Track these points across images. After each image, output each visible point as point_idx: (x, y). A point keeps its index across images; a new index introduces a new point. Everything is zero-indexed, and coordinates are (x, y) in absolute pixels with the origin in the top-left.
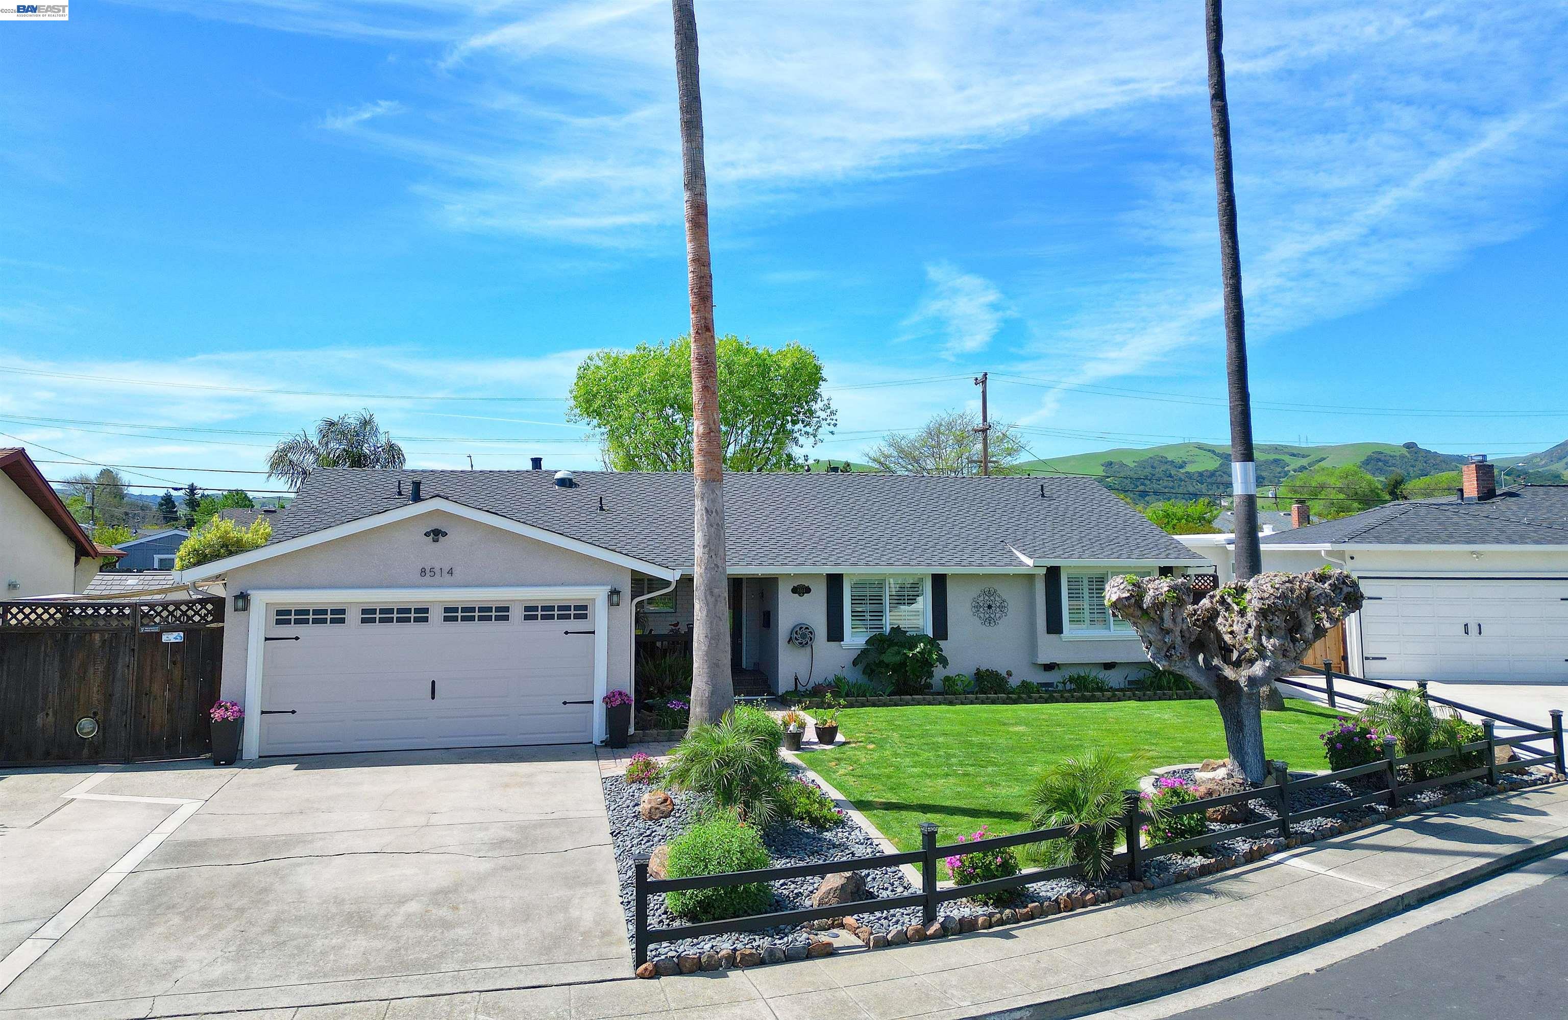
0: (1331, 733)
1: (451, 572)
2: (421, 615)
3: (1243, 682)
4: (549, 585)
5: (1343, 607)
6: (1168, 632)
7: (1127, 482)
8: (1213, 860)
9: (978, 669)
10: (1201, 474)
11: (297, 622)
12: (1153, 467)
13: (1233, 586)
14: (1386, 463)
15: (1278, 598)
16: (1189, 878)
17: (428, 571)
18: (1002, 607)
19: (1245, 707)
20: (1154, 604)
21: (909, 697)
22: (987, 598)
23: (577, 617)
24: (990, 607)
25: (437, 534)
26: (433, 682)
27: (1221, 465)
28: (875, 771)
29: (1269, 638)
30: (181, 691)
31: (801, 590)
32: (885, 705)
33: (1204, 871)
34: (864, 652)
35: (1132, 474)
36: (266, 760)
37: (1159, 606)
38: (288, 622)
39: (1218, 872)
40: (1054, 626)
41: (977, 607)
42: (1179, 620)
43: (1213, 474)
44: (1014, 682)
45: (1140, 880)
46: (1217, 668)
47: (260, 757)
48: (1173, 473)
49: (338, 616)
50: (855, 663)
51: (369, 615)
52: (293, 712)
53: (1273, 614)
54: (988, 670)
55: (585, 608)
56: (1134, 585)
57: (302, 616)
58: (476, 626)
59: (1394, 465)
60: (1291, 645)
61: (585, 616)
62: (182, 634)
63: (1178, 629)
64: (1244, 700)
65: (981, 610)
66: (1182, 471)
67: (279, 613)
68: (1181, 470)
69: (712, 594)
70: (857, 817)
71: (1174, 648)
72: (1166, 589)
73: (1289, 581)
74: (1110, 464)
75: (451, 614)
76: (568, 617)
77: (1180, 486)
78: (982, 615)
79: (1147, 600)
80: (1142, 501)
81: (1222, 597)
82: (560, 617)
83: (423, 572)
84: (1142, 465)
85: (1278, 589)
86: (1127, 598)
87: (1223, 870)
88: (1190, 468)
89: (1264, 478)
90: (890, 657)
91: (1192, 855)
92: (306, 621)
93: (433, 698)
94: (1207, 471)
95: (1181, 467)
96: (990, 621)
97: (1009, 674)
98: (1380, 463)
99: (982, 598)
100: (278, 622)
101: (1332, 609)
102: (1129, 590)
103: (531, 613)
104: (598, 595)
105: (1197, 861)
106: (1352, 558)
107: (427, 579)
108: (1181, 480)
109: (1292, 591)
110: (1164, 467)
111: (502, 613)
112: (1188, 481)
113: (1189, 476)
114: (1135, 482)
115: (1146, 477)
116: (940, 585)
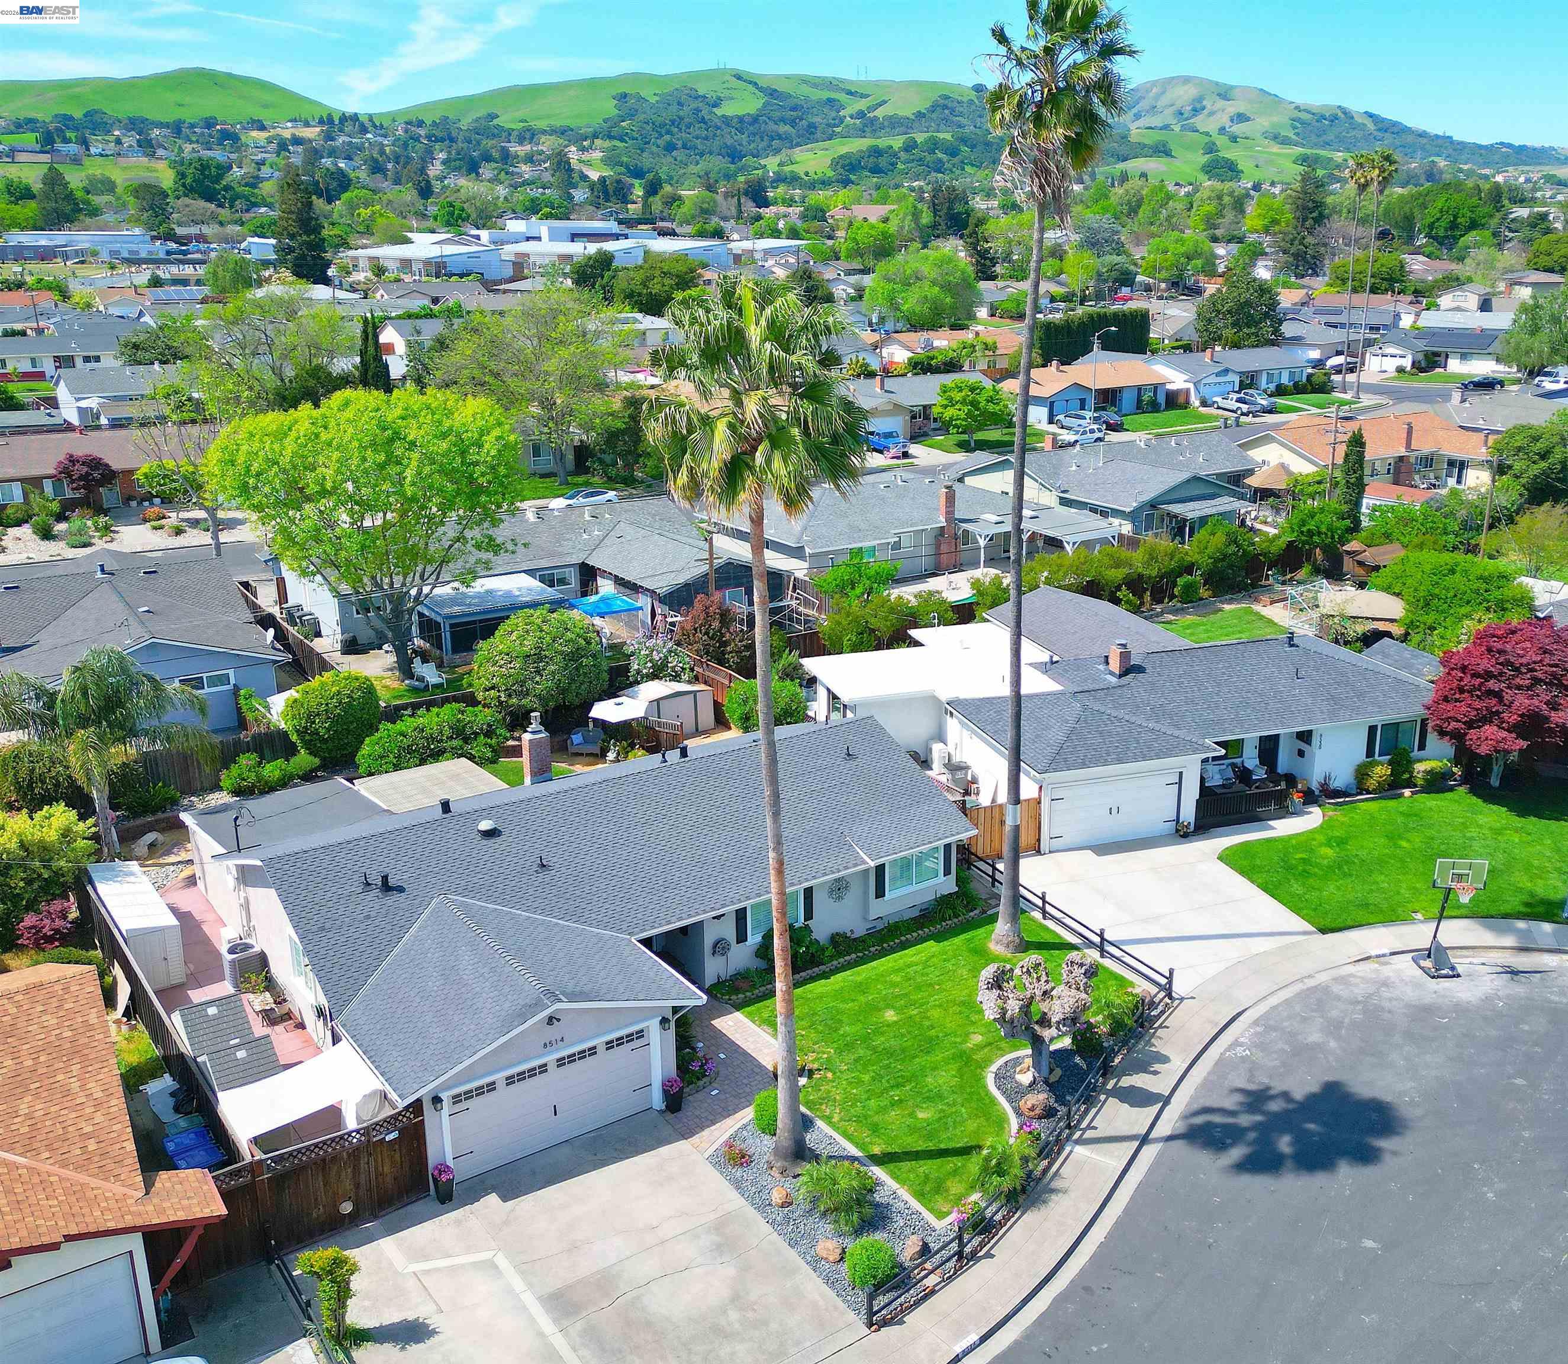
1: (562, 1041)
2: (544, 1069)
4: (622, 1028)
7: (648, 128)
10: (741, 119)
12: (680, 105)
14: (953, 111)
17: (548, 1045)
26: (555, 1106)
27: (765, 105)
35: (652, 115)
40: (880, 892)
41: (831, 892)
43: (755, 120)
48: (706, 115)
49: (491, 1087)
51: (511, 1081)
54: (838, 934)
59: (961, 115)
66: (717, 112)
68: (715, 110)
74: (625, 96)
75: (561, 1063)
77: (715, 135)
78: (834, 897)
83: (545, 1046)
84: (666, 100)
88: (729, 109)
89: (816, 128)
93: (555, 1115)
94: (748, 114)
95: (716, 105)
96: (839, 897)
98: (946, 111)
103: (610, 1046)
107: (547, 1049)
108: (718, 128)
110: (694, 105)
111: (592, 1052)
112: (727, 130)
113: (726, 120)
114: (660, 129)
115: (673, 122)
116: (809, 888)
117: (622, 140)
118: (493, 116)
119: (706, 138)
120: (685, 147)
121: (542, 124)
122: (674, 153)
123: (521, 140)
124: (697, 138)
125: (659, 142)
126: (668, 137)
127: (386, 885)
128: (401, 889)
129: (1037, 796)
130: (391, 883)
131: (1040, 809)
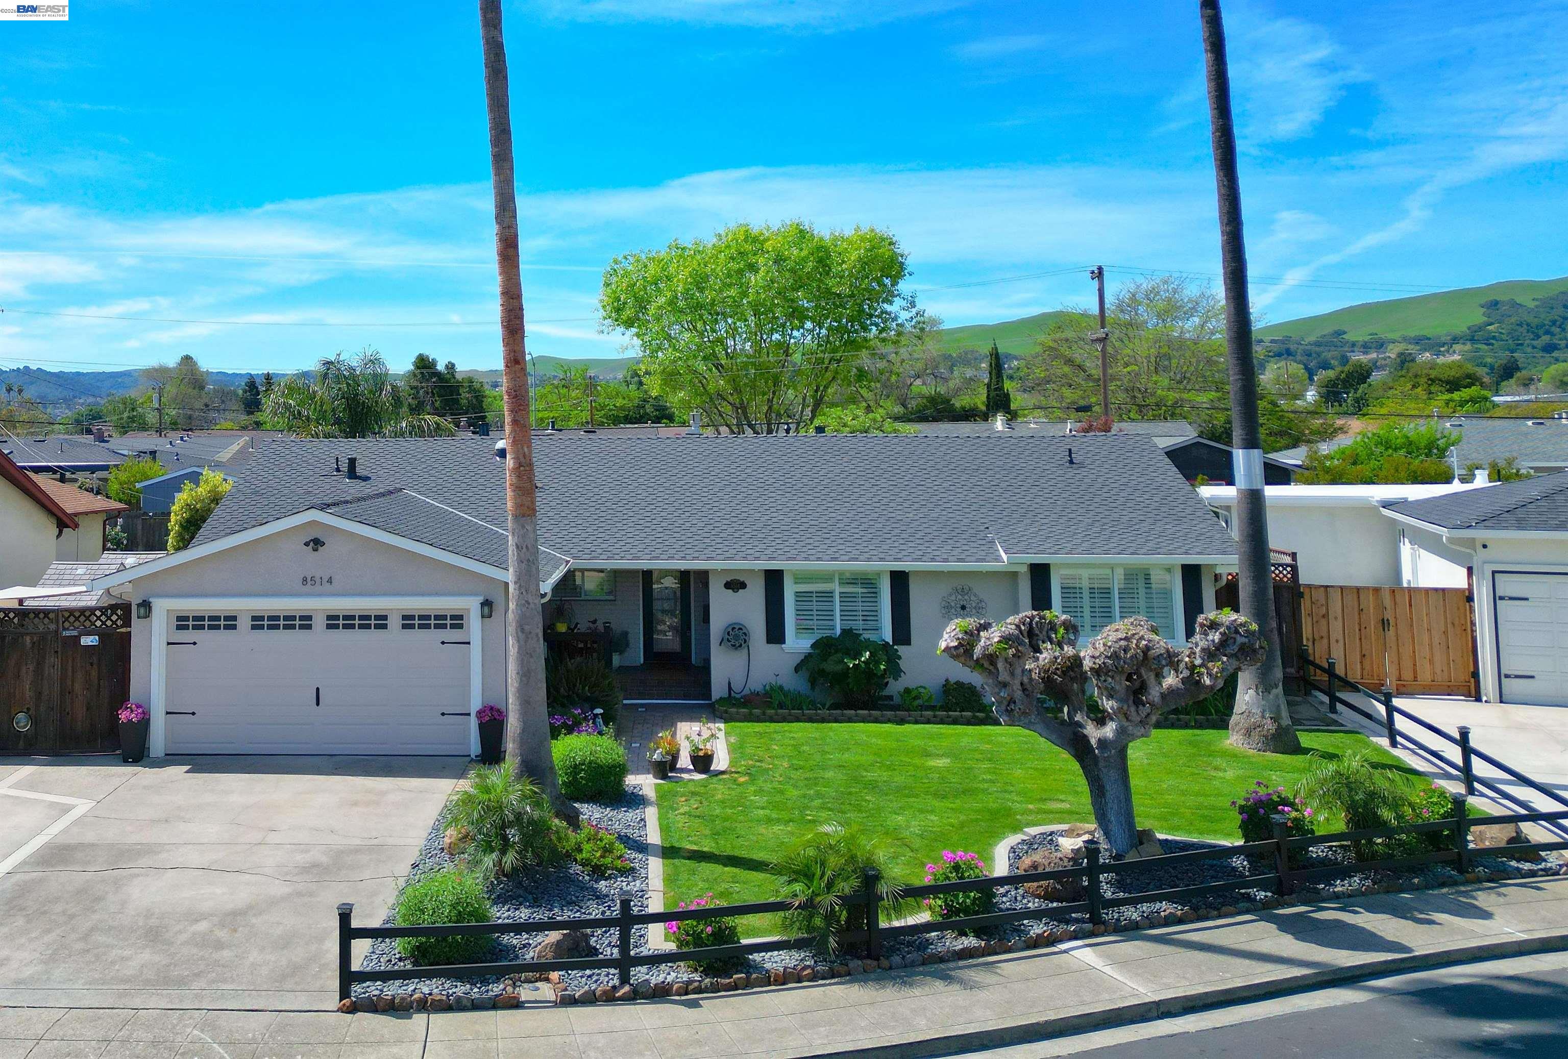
1: (330, 581)
2: (305, 622)
3: (1093, 742)
4: (423, 595)
5: (1223, 663)
6: (1005, 685)
7: (1521, 330)
8: (983, 943)
9: (947, 680)
11: (195, 627)
15: (1109, 658)
16: (940, 960)
17: (309, 579)
18: (981, 608)
19: (1105, 770)
20: (984, 655)
21: (853, 712)
22: (960, 597)
23: (453, 626)
24: (963, 607)
25: (317, 543)
26: (318, 689)
28: (718, 811)
29: (1108, 699)
30: (98, 690)
31: (735, 585)
32: (823, 720)
33: (963, 954)
34: (808, 657)
35: (1529, 318)
36: (171, 758)
37: (991, 659)
38: (186, 627)
39: (983, 956)
41: (947, 607)
42: (1018, 671)
45: (878, 959)
46: (1079, 725)
47: (166, 755)
49: (230, 622)
50: (797, 669)
51: (258, 622)
52: (193, 714)
53: (1106, 674)
54: (957, 683)
55: (460, 617)
56: (966, 632)
57: (198, 622)
58: (357, 634)
60: (1133, 709)
61: (460, 626)
62: (97, 637)
63: (1017, 682)
64: (1102, 764)
65: (953, 610)
67: (179, 619)
69: (523, 630)
70: (653, 865)
71: (1015, 702)
72: (996, 640)
73: (1126, 639)
74: (1495, 304)
75: (334, 621)
76: (444, 626)
79: (978, 651)
82: (437, 626)
83: (305, 580)
85: (1110, 647)
86: (956, 648)
87: (990, 955)
90: (830, 666)
91: (966, 935)
92: (202, 627)
93: (318, 704)
99: (953, 598)
100: (179, 628)
101: (1210, 665)
102: (958, 639)
103: (409, 621)
104: (471, 605)
105: (970, 941)
106: (1485, 547)
107: (308, 588)
109: (1125, 650)
111: (380, 621)
114: (1535, 330)
116: (900, 580)
117: (1488, 343)
118: (1339, 331)
121: (1390, 336)
123: (1366, 350)
125: (1535, 343)
127: (352, 473)
128: (366, 479)
129: (1467, 586)
130: (360, 471)
131: (1472, 610)
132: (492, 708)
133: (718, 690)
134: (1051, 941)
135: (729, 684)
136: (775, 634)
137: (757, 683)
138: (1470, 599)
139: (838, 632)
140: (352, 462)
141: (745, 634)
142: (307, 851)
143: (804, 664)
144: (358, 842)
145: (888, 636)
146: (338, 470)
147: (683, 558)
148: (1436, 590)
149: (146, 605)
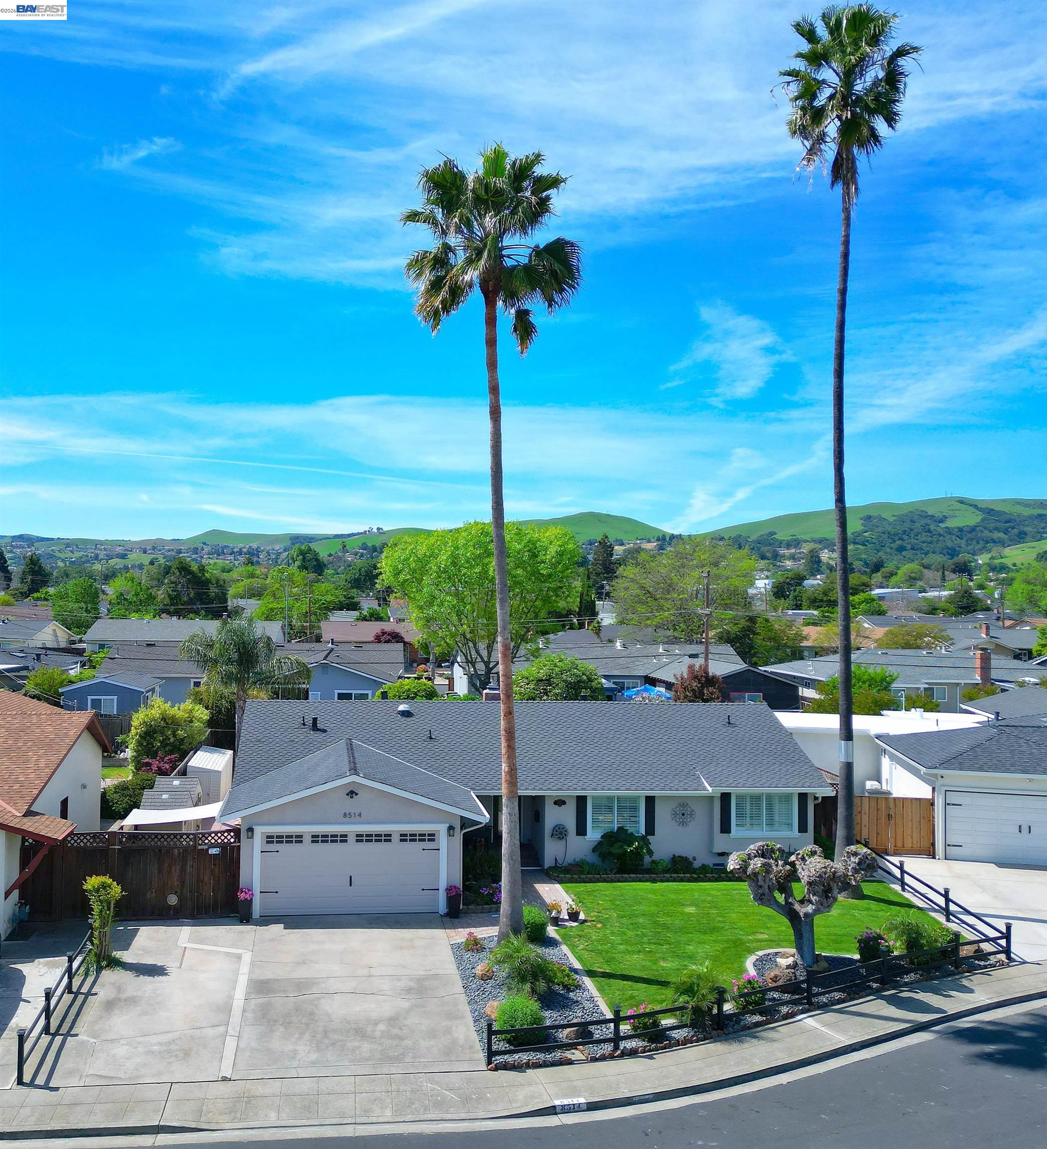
0: (861, 936)
1: (360, 815)
2: (344, 838)
3: (802, 914)
4: (414, 823)
5: (862, 875)
6: (761, 887)
7: (884, 536)
8: (765, 1018)
9: (674, 855)
10: (961, 530)
11: (278, 842)
12: (913, 522)
13: (810, 850)
15: (817, 877)
16: (749, 1028)
17: (347, 815)
18: (691, 815)
19: (804, 927)
20: (752, 873)
21: (627, 875)
22: (682, 808)
23: (429, 840)
24: (683, 814)
25: (353, 794)
26: (351, 877)
27: (983, 520)
28: (600, 947)
29: (813, 895)
30: (219, 880)
31: (560, 803)
32: (612, 881)
33: (758, 1024)
34: (600, 844)
35: (889, 529)
36: (264, 919)
37: (755, 874)
38: (272, 842)
39: (766, 1025)
40: (725, 828)
41: (675, 814)
42: (767, 880)
43: (973, 529)
44: (697, 864)
45: (722, 1030)
46: (791, 904)
47: (261, 917)
48: (932, 527)
49: (299, 839)
50: (594, 850)
51: (316, 839)
52: (277, 892)
53: (814, 885)
54: (679, 856)
55: (434, 835)
56: (743, 861)
57: (280, 839)
58: (373, 845)
60: (825, 900)
61: (434, 840)
62: (218, 849)
63: (767, 885)
64: (802, 923)
65: (678, 816)
66: (942, 525)
67: (268, 837)
68: (940, 525)
70: (587, 982)
71: (764, 895)
72: (759, 865)
74: (869, 518)
75: (360, 838)
76: (423, 840)
77: (938, 540)
78: (678, 820)
79: (750, 870)
80: (899, 557)
81: (803, 855)
82: (420, 840)
83: (345, 815)
84: (901, 519)
85: (818, 872)
86: (739, 869)
87: (770, 1024)
88: (951, 523)
89: (1026, 534)
90: (615, 850)
91: (755, 1015)
92: (282, 842)
93: (351, 885)
94: (967, 526)
95: (941, 521)
96: (683, 824)
97: (694, 859)
99: (678, 809)
100: (268, 842)
101: (856, 875)
102: (740, 864)
103: (404, 837)
104: (442, 829)
105: (757, 1018)
106: (942, 777)
107: (347, 819)
108: (940, 535)
109: (825, 873)
110: (923, 522)
111: (387, 837)
112: (948, 536)
113: (949, 531)
114: (892, 537)
115: (905, 532)
116: (650, 801)
117: (864, 545)
118: (773, 533)
119: (931, 543)
120: (912, 549)
121: (804, 537)
122: (904, 553)
123: (788, 546)
124: (923, 543)
125: (892, 545)
126: (899, 542)
127: (315, 726)
128: (324, 731)
129: (931, 797)
130: (319, 726)
131: (933, 810)
132: (455, 887)
133: (548, 862)
134: (792, 1015)
135: (556, 858)
136: (581, 830)
137: (570, 859)
138: (933, 804)
139: (616, 829)
140: (315, 720)
141: (566, 831)
142: (400, 980)
143: (597, 848)
144: (422, 973)
145: (643, 831)
146: (304, 724)
147: (534, 789)
148: (916, 799)
149: (251, 830)
